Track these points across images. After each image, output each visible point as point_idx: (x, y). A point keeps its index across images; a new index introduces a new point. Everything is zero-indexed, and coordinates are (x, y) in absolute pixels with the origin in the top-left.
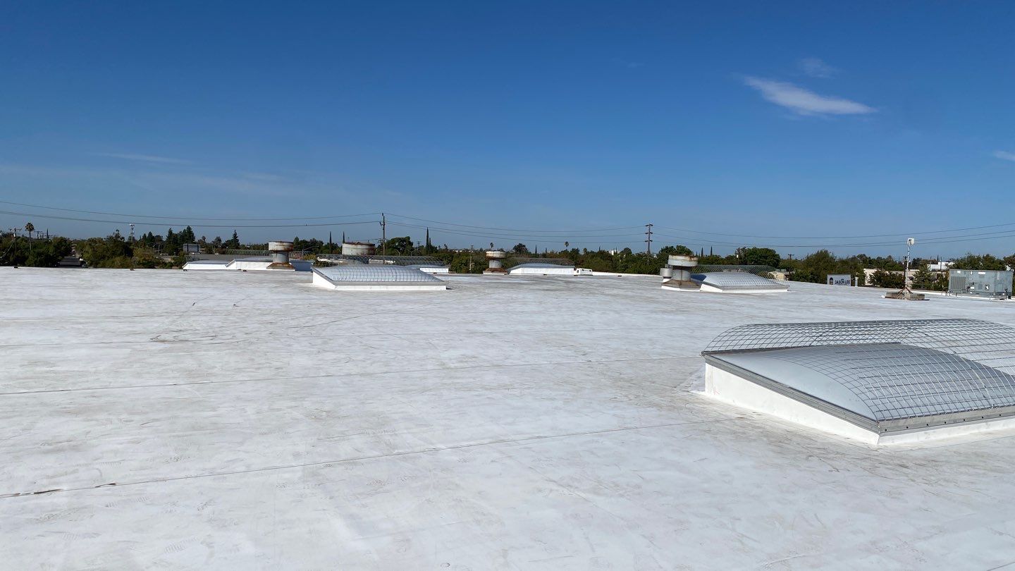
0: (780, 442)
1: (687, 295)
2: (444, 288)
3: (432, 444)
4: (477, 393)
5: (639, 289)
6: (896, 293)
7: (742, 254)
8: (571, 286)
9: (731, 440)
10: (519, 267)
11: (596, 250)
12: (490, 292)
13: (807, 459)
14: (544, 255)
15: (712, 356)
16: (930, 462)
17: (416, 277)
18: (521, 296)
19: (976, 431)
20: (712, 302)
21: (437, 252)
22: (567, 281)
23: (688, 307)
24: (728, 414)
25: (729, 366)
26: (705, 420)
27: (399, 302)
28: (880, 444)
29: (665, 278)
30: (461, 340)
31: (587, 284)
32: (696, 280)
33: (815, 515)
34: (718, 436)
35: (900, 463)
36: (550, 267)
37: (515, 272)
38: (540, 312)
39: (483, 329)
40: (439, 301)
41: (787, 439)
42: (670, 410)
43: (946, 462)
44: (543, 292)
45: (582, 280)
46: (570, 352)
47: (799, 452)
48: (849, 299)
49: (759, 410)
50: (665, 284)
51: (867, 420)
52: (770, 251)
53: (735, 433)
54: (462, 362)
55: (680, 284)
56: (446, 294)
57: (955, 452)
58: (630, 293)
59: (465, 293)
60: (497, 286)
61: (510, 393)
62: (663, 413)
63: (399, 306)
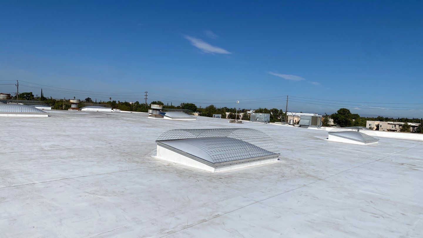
0: (181, 172)
1: (158, 120)
2: (47, 116)
3: (32, 181)
4: (57, 160)
5: (138, 118)
6: (233, 121)
7: (183, 106)
8: (109, 116)
9: (163, 173)
10: (86, 108)
11: (124, 102)
12: (70, 118)
13: (189, 178)
14: (100, 103)
15: (160, 142)
16: (229, 177)
17: (32, 110)
18: (84, 120)
19: (246, 166)
20: (167, 123)
21: (47, 100)
22: (107, 114)
23: (158, 125)
24: (164, 164)
25: (165, 146)
26: (155, 166)
27: (22, 122)
28: (215, 172)
29: (150, 113)
30: (52, 138)
31: (116, 115)
32: (162, 115)
33: (187, 196)
34: (158, 172)
35: (220, 177)
36: (100, 108)
37: (83, 110)
38: (92, 127)
39: (64, 134)
40: (44, 121)
41: (184, 171)
42: (142, 163)
43: (235, 176)
44: (95, 118)
45: (114, 114)
46: (103, 143)
47: (187, 176)
48: (217, 123)
49: (176, 162)
50: (150, 116)
51: (211, 163)
52: (193, 104)
53: (165, 170)
54: (52, 147)
55: (156, 116)
56: (48, 119)
57: (238, 173)
58: (134, 119)
59: (58, 118)
60: (74, 115)
61: (73, 159)
62: (139, 164)
63: (22, 124)
